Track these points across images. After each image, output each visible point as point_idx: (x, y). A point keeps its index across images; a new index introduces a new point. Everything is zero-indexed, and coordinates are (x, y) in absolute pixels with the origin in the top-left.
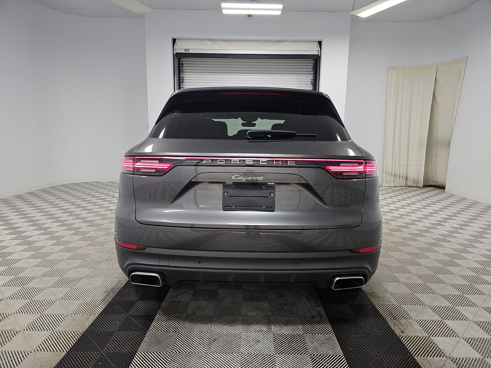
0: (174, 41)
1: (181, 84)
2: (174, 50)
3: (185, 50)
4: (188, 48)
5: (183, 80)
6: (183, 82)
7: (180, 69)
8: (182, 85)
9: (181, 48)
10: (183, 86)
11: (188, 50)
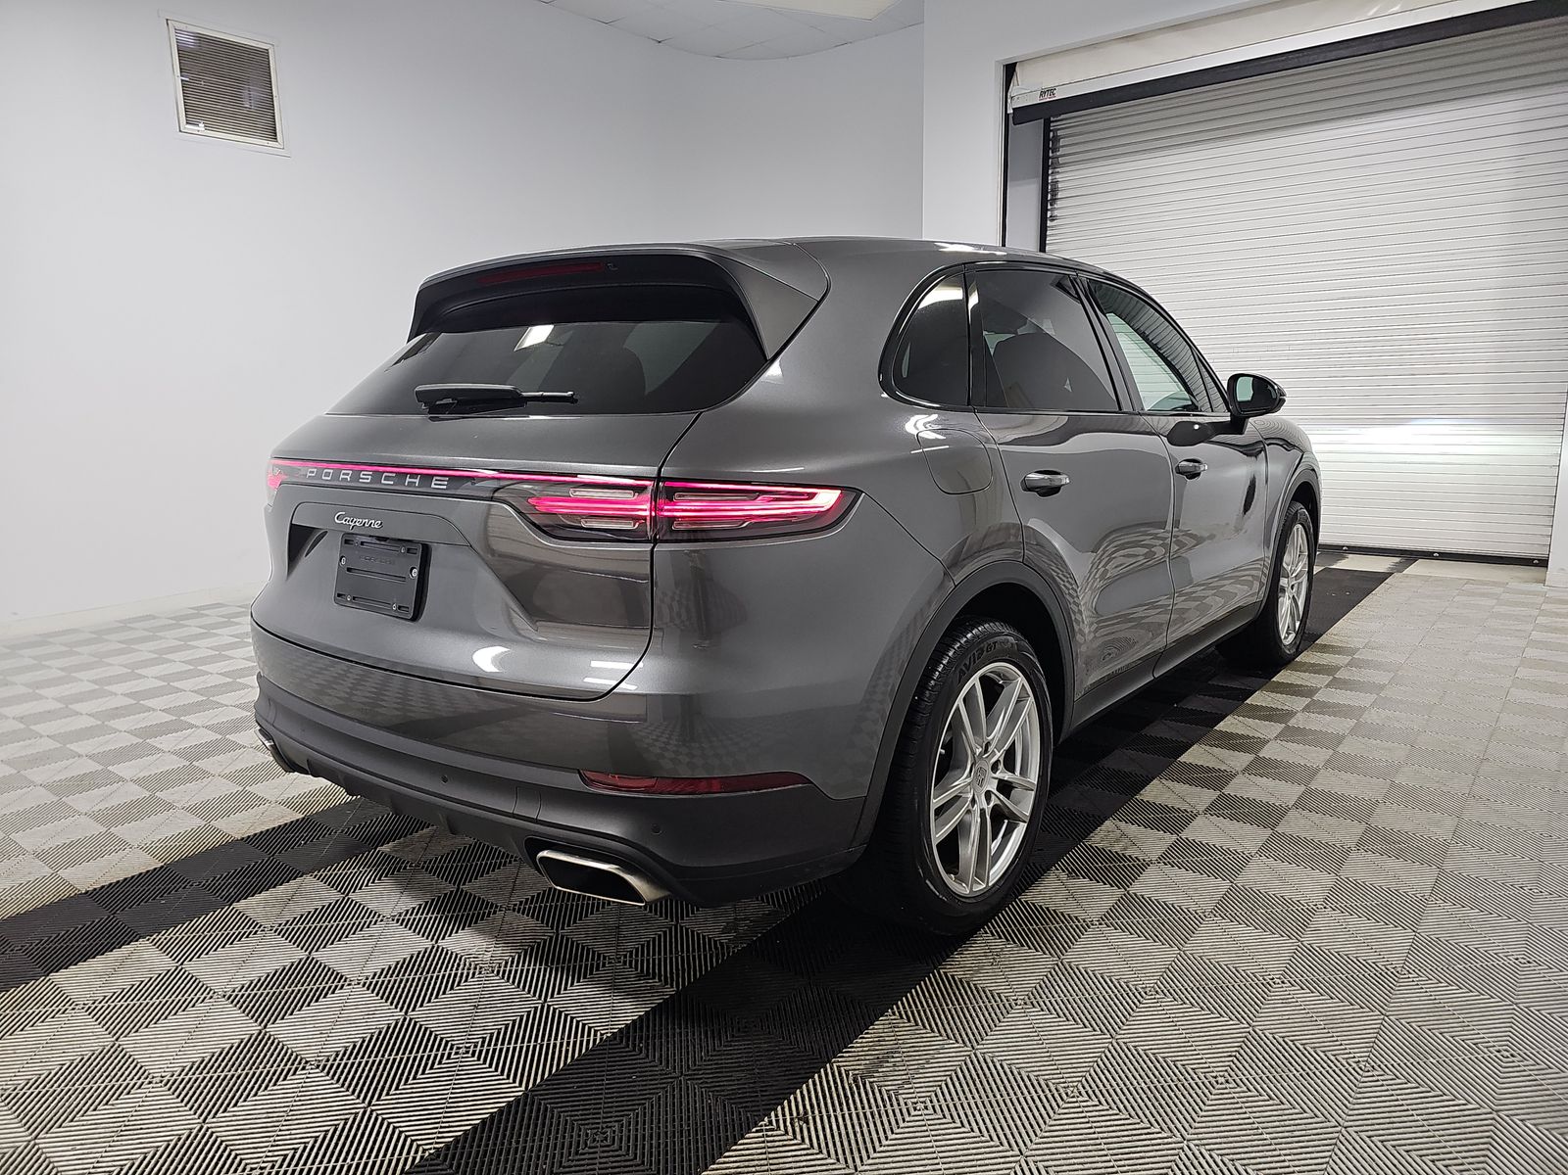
0: (1010, 70)
1: (1049, 207)
2: (1009, 101)
3: (1043, 93)
4: (1050, 85)
5: (1055, 191)
6: (1054, 200)
7: (1050, 158)
8: (1051, 210)
9: (1027, 91)
10: (1056, 213)
11: (1051, 91)
